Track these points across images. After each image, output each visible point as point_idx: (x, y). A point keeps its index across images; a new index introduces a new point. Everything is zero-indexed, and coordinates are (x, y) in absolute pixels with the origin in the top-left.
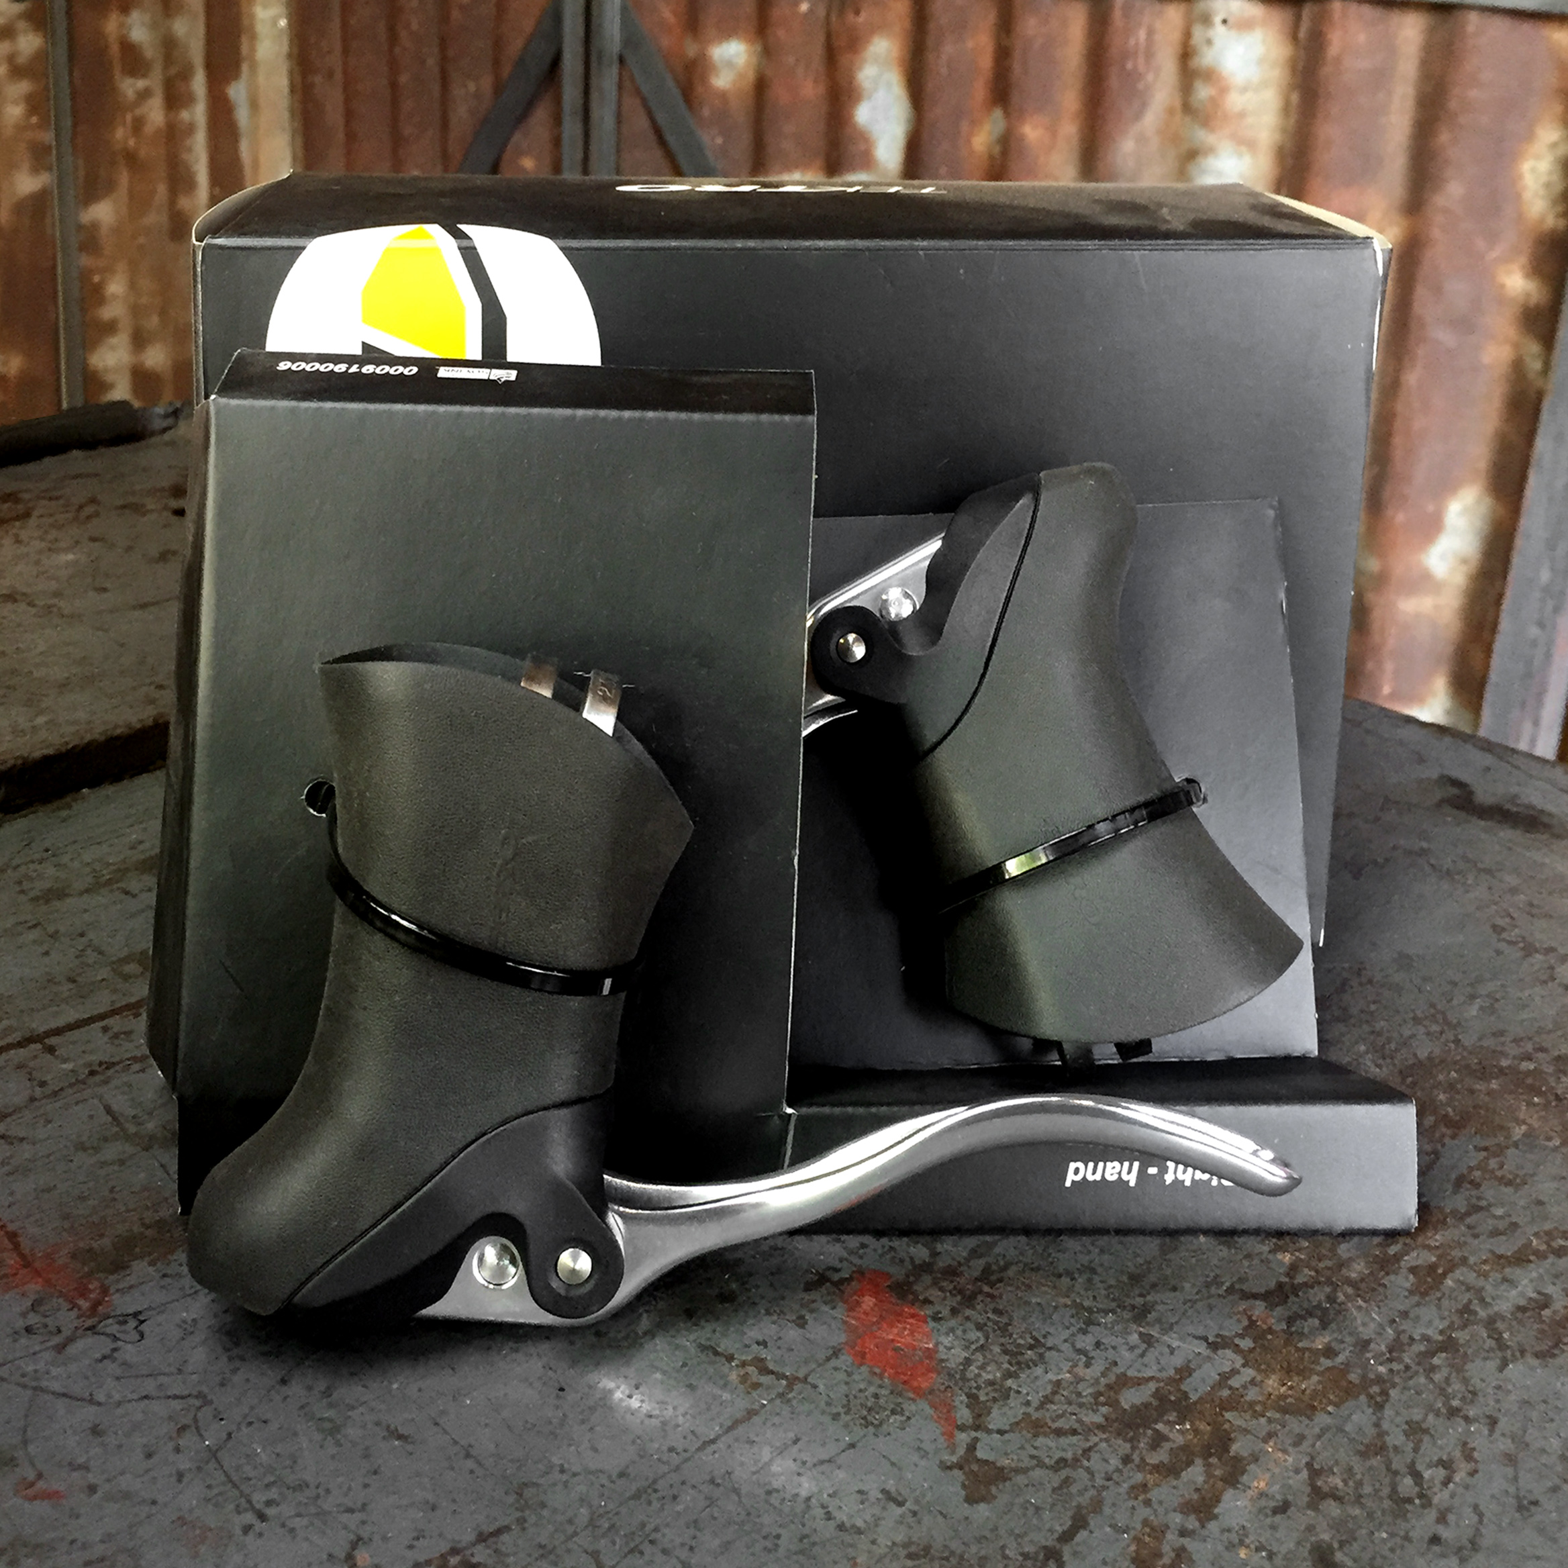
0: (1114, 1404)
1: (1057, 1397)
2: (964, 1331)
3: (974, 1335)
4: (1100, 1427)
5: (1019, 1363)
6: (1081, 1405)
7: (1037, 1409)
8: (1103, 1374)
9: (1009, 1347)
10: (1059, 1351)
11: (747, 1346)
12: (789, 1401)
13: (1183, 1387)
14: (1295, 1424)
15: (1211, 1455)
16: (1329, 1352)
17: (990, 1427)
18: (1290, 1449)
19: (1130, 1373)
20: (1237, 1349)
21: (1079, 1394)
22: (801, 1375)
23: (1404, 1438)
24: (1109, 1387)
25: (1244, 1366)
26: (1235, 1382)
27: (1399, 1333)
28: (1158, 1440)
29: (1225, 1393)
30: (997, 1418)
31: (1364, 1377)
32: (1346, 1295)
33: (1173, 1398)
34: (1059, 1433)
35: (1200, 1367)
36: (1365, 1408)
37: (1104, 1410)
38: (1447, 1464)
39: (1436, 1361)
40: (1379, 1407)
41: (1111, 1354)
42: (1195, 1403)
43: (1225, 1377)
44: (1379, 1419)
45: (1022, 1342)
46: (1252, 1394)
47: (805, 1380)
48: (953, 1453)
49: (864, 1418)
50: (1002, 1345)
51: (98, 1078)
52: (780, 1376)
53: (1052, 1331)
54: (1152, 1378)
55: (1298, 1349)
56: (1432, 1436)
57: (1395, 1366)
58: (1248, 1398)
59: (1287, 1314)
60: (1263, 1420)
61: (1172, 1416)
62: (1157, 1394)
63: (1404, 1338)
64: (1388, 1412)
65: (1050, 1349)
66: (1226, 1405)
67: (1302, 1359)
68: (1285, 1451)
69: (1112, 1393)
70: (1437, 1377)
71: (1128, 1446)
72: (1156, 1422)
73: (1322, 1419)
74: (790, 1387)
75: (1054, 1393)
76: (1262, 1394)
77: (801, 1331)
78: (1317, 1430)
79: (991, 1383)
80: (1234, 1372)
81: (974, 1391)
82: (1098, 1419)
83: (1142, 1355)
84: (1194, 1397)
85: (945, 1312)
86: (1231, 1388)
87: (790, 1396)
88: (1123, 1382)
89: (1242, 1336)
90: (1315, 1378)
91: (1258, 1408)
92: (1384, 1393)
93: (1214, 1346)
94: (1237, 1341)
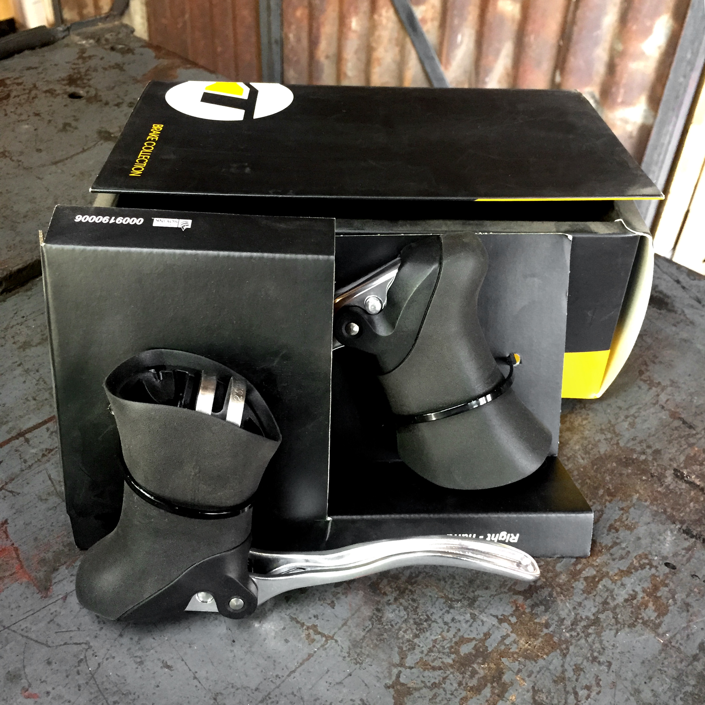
0: (457, 652)
1: (435, 649)
2: (399, 611)
3: (403, 613)
4: (452, 666)
5: (420, 629)
6: (444, 653)
7: (426, 655)
8: (454, 636)
9: (417, 620)
10: (437, 623)
11: (310, 618)
12: (326, 649)
13: (486, 644)
14: (530, 665)
15: (494, 681)
16: (547, 625)
17: (407, 665)
18: (527, 679)
19: (466, 636)
20: (510, 624)
21: (443, 647)
22: (331, 635)
23: (572, 673)
24: (456, 643)
25: (512, 632)
26: (507, 642)
27: (576, 615)
28: (474, 673)
29: (503, 647)
30: (409, 661)
31: (560, 640)
32: (557, 593)
33: (481, 650)
34: (434, 668)
35: (493, 632)
36: (559, 656)
37: (453, 656)
38: (588, 688)
39: (590, 631)
40: (565, 656)
41: (458, 625)
42: (490, 653)
43: (504, 638)
44: (564, 663)
45: (422, 617)
46: (514, 649)
47: (332, 638)
48: (390, 679)
49: (356, 659)
50: (414, 619)
51: (46, 458)
52: (323, 635)
53: (435, 611)
54: (474, 638)
55: (534, 623)
56: (584, 671)
57: (574, 634)
58: (511, 650)
59: (532, 603)
60: (517, 663)
61: (480, 660)
62: (475, 647)
63: (578, 617)
64: (568, 658)
65: (434, 621)
66: (502, 654)
67: (535, 629)
68: (523, 679)
69: (457, 647)
70: (590, 640)
71: (461, 676)
72: (473, 663)
73: (541, 662)
74: (327, 641)
75: (434, 646)
76: (518, 648)
77: (333, 610)
78: (538, 669)
79: (408, 641)
80: (508, 636)
81: (401, 645)
82: (450, 661)
83: (471, 626)
84: (490, 650)
85: (392, 601)
86: (505, 645)
87: (326, 646)
88: (463, 641)
89: (512, 615)
90: (540, 639)
91: (515, 656)
92: (567, 648)
93: (501, 621)
94: (510, 618)
